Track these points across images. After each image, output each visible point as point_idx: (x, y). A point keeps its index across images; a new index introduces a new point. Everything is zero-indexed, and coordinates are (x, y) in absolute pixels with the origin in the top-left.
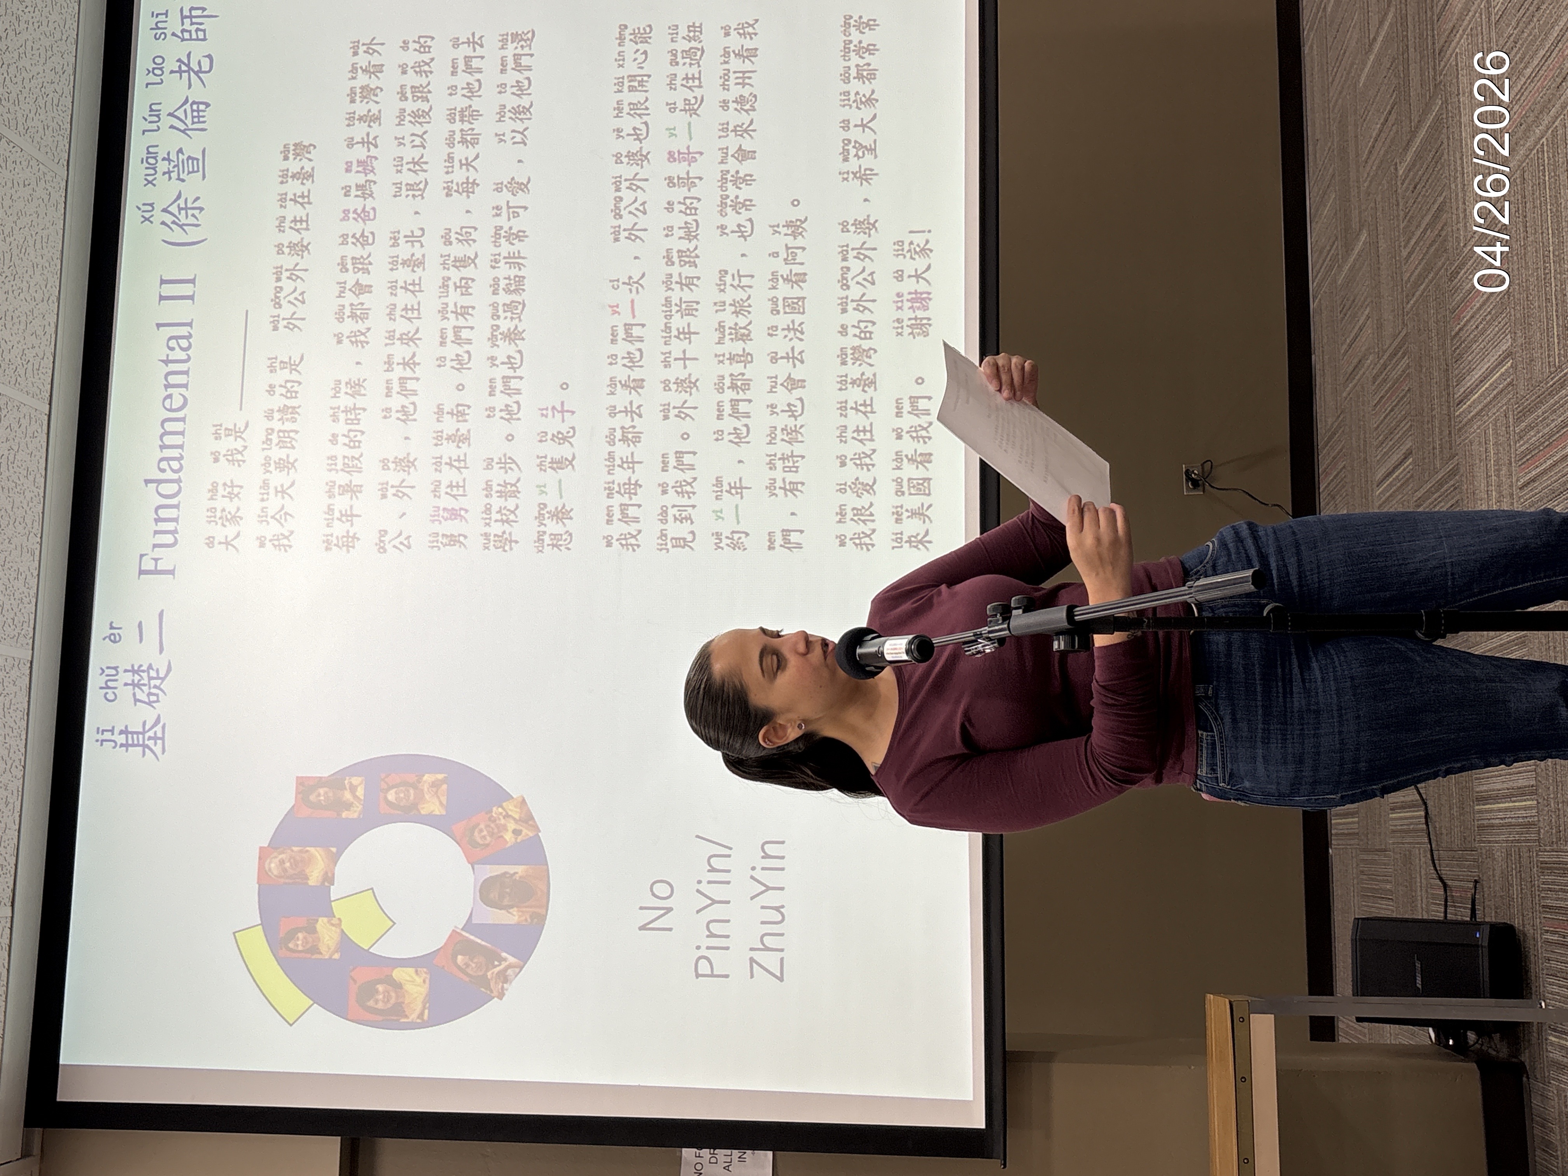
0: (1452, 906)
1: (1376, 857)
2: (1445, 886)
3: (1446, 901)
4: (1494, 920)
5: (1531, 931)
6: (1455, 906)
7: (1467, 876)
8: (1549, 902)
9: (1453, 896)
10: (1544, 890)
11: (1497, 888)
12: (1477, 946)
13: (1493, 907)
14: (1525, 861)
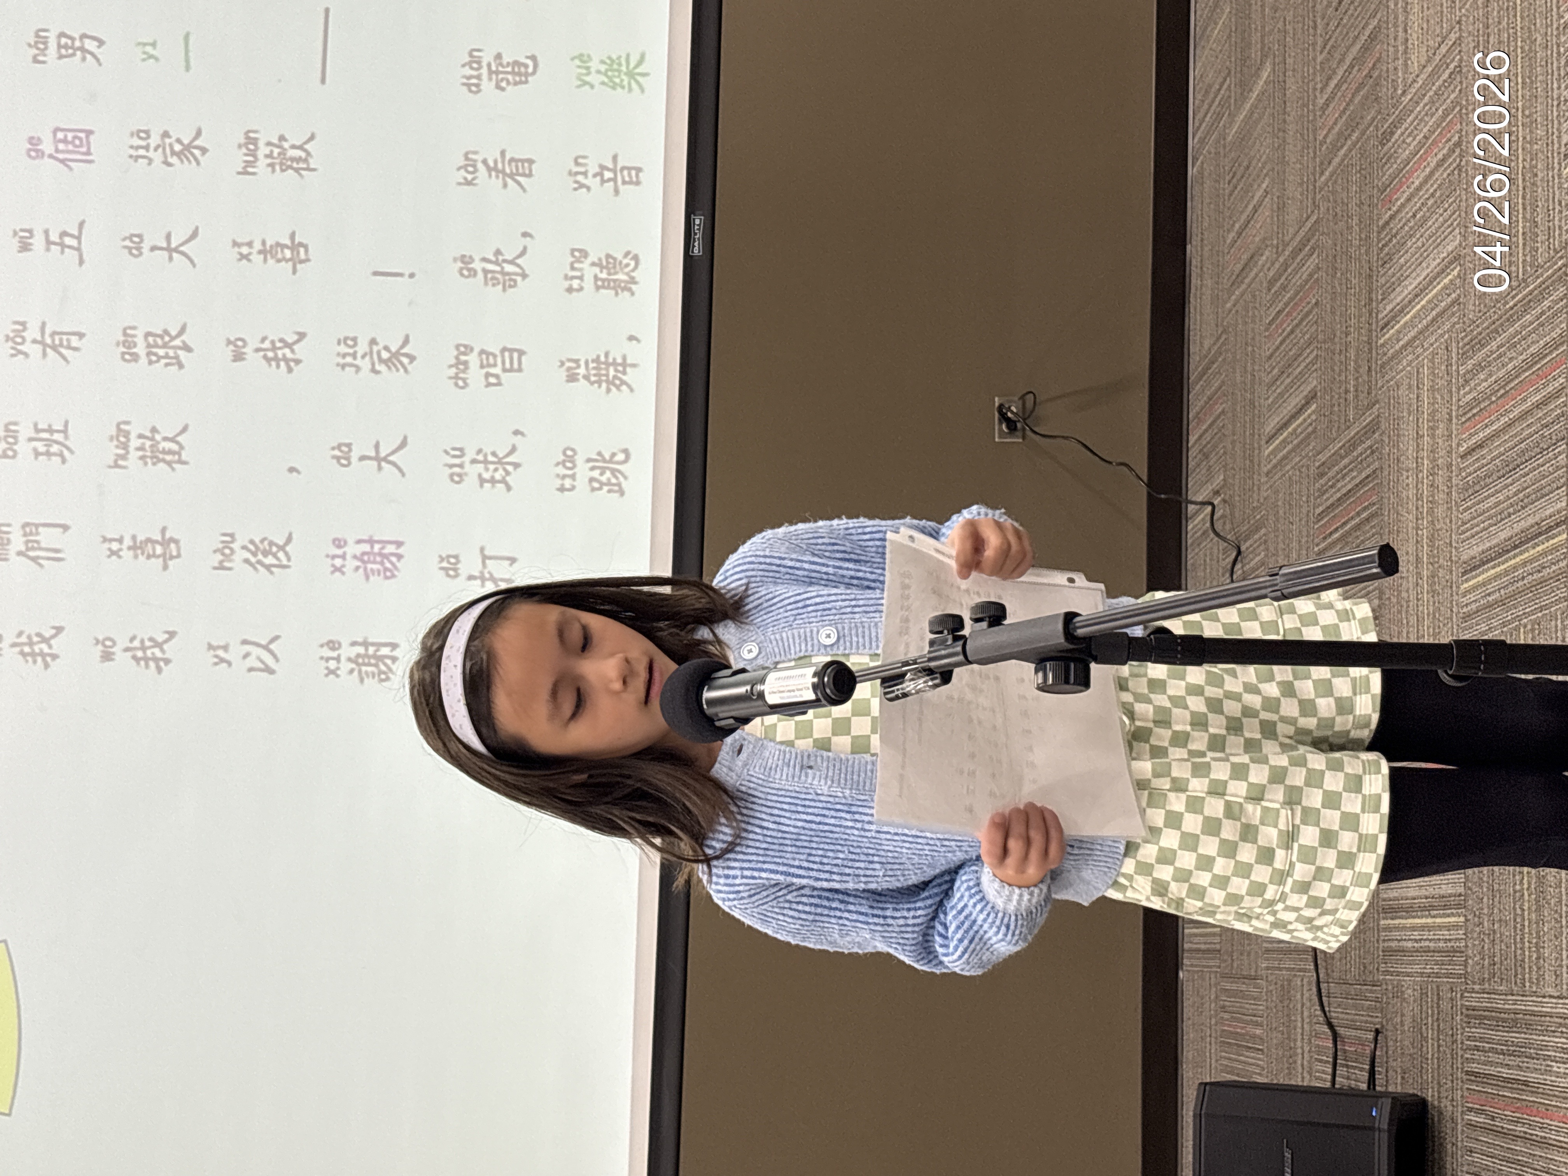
0: (1343, 1065)
1: (1243, 987)
2: (1335, 1036)
3: (1335, 1058)
4: (1399, 1089)
5: (1450, 1108)
6: (1347, 1066)
7: (1366, 1022)
8: (1474, 1067)
9: (1345, 1051)
10: (1469, 1048)
11: (1406, 1043)
12: (1372, 1129)
13: (1399, 1070)
14: (1445, 1005)
